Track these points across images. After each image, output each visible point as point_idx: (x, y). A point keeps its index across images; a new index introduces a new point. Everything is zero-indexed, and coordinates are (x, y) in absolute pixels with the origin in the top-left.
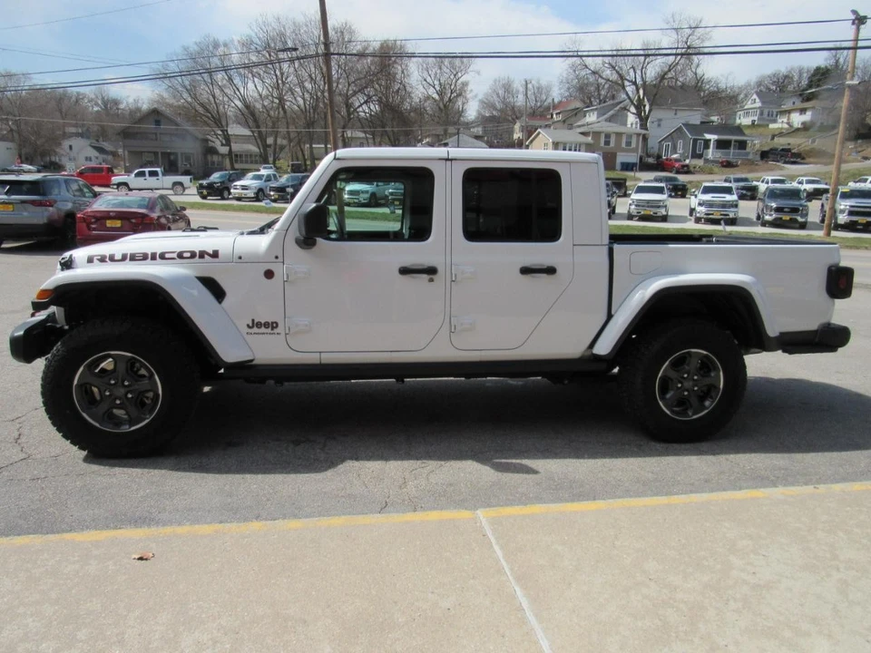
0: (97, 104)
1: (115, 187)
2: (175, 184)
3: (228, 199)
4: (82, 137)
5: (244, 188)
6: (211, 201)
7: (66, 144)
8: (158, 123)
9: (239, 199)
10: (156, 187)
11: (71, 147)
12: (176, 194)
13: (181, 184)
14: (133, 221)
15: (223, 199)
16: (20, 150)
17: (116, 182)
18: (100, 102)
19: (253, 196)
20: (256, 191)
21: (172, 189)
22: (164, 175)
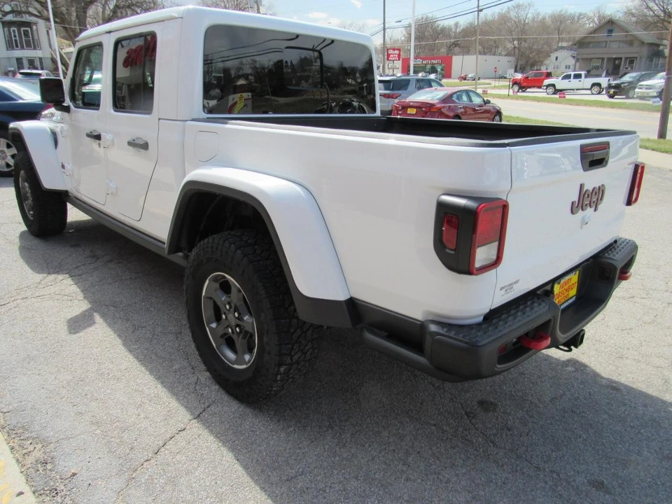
0: (593, 21)
1: (545, 88)
2: (594, 85)
3: (633, 98)
4: (568, 50)
5: (649, 87)
6: (618, 100)
7: (553, 56)
8: (610, 31)
9: (642, 98)
10: (579, 88)
11: (557, 58)
12: (593, 94)
13: (599, 85)
14: (424, 109)
15: (628, 98)
16: (517, 62)
17: (547, 84)
18: (596, 19)
19: (655, 94)
20: (660, 90)
21: (590, 89)
22: (586, 77)
